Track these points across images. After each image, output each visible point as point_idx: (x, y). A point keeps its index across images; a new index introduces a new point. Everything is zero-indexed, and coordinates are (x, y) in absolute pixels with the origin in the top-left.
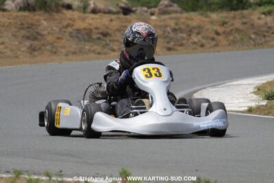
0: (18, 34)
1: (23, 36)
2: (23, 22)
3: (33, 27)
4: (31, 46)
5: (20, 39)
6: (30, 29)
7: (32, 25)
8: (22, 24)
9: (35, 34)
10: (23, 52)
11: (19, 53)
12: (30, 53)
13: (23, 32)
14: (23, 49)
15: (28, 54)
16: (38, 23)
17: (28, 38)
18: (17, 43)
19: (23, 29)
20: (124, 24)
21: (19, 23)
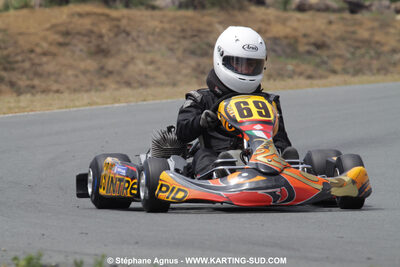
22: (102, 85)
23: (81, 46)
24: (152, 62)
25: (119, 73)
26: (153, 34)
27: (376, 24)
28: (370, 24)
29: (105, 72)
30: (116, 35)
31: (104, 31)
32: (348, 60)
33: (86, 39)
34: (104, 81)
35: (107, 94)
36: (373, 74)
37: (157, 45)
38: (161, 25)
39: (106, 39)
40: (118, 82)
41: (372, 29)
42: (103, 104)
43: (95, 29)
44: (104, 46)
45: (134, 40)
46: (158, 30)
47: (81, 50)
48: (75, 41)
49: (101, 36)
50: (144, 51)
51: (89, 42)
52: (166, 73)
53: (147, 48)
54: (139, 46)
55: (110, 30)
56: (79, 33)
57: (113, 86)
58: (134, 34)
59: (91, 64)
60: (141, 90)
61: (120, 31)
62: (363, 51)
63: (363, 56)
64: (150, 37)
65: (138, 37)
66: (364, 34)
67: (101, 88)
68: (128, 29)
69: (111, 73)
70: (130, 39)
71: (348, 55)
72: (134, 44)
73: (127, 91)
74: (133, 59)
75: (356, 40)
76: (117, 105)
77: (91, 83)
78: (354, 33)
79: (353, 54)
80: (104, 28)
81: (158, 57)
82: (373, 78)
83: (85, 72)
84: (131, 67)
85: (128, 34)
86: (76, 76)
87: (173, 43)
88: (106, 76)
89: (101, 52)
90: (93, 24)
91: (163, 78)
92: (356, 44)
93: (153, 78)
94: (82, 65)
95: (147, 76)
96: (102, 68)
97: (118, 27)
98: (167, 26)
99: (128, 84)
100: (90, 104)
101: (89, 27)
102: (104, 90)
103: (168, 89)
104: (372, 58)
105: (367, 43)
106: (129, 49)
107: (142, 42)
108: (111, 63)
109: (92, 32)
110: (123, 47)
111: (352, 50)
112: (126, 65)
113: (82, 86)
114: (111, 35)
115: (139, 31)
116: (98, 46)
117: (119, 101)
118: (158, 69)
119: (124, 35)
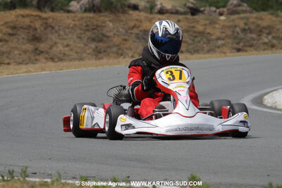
0: (83, 36)
1: (88, 38)
2: (89, 23)
3: (99, 29)
4: (97, 47)
5: (85, 41)
6: (95, 31)
7: (97, 26)
8: (87, 26)
9: (101, 36)
10: (89, 54)
11: (84, 55)
12: (96, 56)
13: (89, 34)
14: (88, 51)
15: (94, 56)
16: (104, 25)
17: (93, 40)
18: (82, 45)
19: (88, 30)
21: (84, 24)
22: (36, 60)
23: (23, 36)
24: (68, 45)
25: (47, 53)
26: (68, 28)
27: (207, 22)
28: (203, 22)
29: (38, 52)
30: (46, 29)
31: (37, 26)
32: (190, 44)
33: (27, 31)
34: (37, 57)
35: (38, 65)
36: (205, 54)
37: (70, 35)
38: (73, 23)
39: (39, 31)
40: (46, 59)
41: (205, 25)
42: (34, 72)
43: (32, 24)
44: (37, 36)
45: (56, 32)
46: (71, 25)
47: (23, 38)
48: (19, 32)
49: (36, 29)
50: (63, 39)
51: (29, 33)
52: (76, 53)
53: (65, 37)
54: (59, 35)
55: (42, 25)
56: (21, 28)
57: (44, 61)
58: (57, 28)
59: (29, 47)
60: (59, 63)
61: (47, 26)
62: (199, 39)
63: (199, 42)
64: (67, 30)
65: (59, 30)
66: (200, 28)
67: (35, 62)
68: (53, 24)
69: (42, 52)
70: (54, 31)
71: (190, 42)
72: (56, 35)
73: (51, 64)
74: (56, 43)
75: (195, 32)
76: (43, 72)
77: (30, 59)
78: (193, 27)
79: (193, 40)
80: (38, 24)
81: (71, 43)
82: (204, 56)
83: (25, 52)
84: (54, 49)
85: (53, 28)
86: (20, 54)
87: (81, 34)
88: (39, 54)
89: (36, 39)
90: (31, 22)
91: (75, 56)
92: (195, 34)
93: (69, 55)
94: (24, 47)
95: (64, 54)
96: (37, 49)
97: (46, 23)
98: (77, 23)
99: (52, 59)
100: (26, 72)
101: (29, 23)
102: (36, 63)
103: (77, 62)
104: (204, 43)
105: (202, 33)
106: (54, 37)
107: (62, 33)
108: (42, 46)
109: (30, 26)
110: (50, 36)
111: (192, 38)
112: (51, 47)
113: (23, 61)
114: (42, 29)
115: (59, 26)
116: (34, 36)
117: (44, 70)
118: (71, 50)
119: (50, 28)
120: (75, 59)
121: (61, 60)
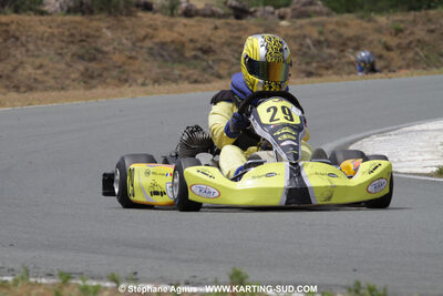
0: (65, 51)
1: (73, 55)
2: (74, 31)
3: (90, 40)
4: (87, 70)
5: (68, 58)
6: (85, 44)
7: (88, 36)
8: (72, 35)
9: (93, 52)
10: (74, 80)
11: (68, 82)
12: (85, 82)
13: (74, 48)
14: (73, 76)
15: (82, 84)
16: (97, 34)
17: (81, 57)
18: (63, 66)
19: (73, 42)
20: (236, 35)
21: (67, 33)
120: (52, 88)
121: (30, 89)
